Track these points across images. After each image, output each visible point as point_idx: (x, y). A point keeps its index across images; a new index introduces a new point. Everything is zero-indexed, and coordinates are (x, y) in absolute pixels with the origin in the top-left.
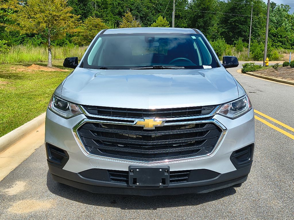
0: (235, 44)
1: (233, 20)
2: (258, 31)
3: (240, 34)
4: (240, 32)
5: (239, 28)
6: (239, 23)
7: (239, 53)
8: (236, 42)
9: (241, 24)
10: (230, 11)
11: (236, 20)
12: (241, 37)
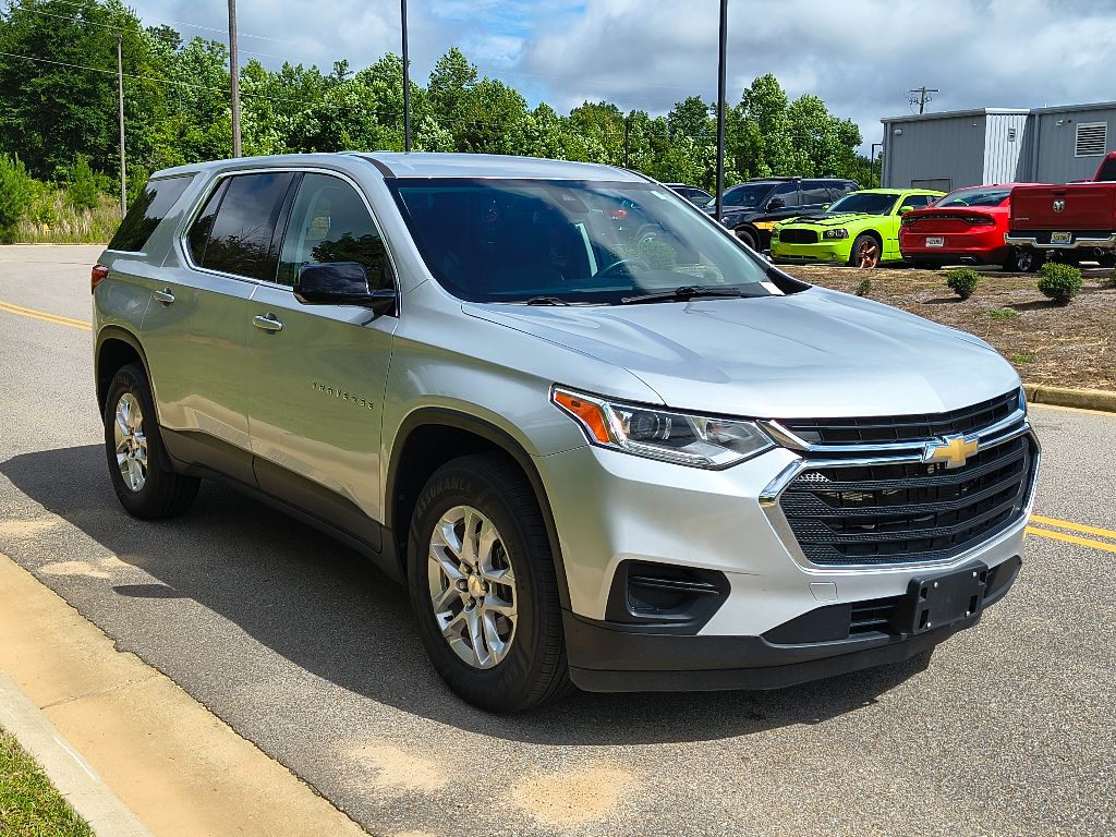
0: (62, 177)
1: (41, 85)
2: (141, 132)
3: (75, 140)
4: (77, 131)
5: (69, 117)
6: (67, 98)
7: (87, 213)
8: (65, 171)
9: (78, 102)
10: (26, 48)
11: (55, 85)
12: (83, 150)
